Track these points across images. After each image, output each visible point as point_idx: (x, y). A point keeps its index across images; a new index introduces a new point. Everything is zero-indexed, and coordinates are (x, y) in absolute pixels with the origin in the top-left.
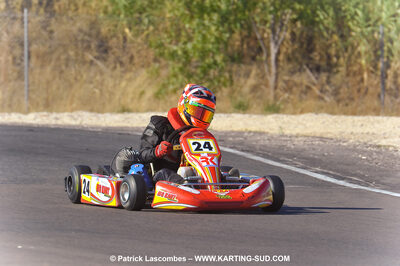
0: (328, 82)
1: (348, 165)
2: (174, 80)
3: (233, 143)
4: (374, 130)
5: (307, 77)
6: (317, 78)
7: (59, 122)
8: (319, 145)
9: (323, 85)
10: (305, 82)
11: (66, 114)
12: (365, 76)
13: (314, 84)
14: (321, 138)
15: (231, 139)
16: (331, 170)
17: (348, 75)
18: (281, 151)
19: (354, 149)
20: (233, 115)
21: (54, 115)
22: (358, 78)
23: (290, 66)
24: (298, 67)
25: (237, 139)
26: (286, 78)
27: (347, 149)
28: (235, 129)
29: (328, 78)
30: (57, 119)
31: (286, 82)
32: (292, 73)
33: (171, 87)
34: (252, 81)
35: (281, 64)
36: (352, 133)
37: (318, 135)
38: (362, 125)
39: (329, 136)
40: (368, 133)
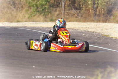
0: (80, 13)
1: (78, 37)
2: (34, 13)
3: (47, 31)
4: (89, 27)
5: (73, 11)
6: (76, 12)
8: (72, 31)
9: (78, 14)
10: (73, 13)
11: (1, 23)
12: (91, 10)
13: (75, 13)
14: (73, 29)
15: (46, 30)
17: (85, 11)
19: (82, 32)
20: (49, 23)
22: (89, 11)
23: (69, 8)
24: (71, 8)
25: (48, 30)
26: (67, 11)
27: (79, 32)
28: (49, 27)
29: (80, 11)
31: (67, 13)
32: (69, 10)
33: (33, 15)
34: (57, 13)
35: (66, 7)
36: (82, 28)
37: (72, 28)
38: (86, 25)
39: (75, 28)
40: (87, 28)
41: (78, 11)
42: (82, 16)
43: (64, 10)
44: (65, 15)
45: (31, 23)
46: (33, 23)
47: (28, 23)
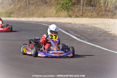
0: (95, 9)
1: (84, 33)
3: (62, 27)
7: (29, 20)
9: (93, 9)
10: (90, 9)
11: (31, 18)
14: (83, 25)
15: (62, 25)
16: (79, 35)
17: (99, 7)
18: (71, 29)
19: (88, 28)
20: (67, 18)
21: (29, 18)
23: (86, 5)
24: (88, 5)
26: (85, 8)
30: (29, 19)
31: (85, 9)
32: (87, 7)
35: (84, 5)
36: (91, 23)
41: (94, 7)
42: (96, 12)
43: (83, 7)
44: (83, 11)
45: (53, 19)
46: (55, 19)
47: (51, 18)
